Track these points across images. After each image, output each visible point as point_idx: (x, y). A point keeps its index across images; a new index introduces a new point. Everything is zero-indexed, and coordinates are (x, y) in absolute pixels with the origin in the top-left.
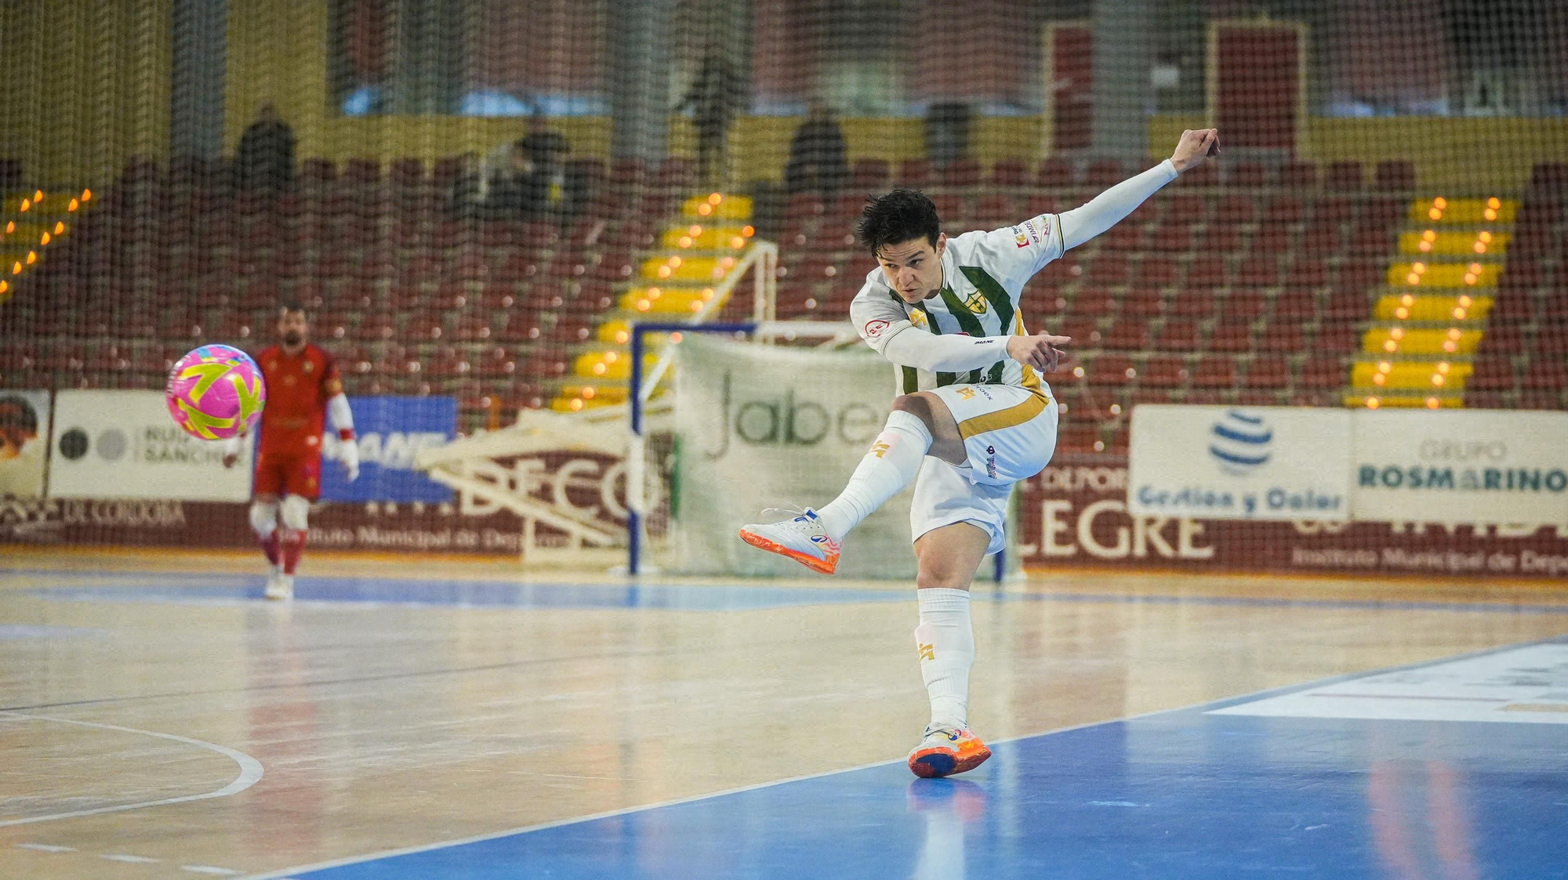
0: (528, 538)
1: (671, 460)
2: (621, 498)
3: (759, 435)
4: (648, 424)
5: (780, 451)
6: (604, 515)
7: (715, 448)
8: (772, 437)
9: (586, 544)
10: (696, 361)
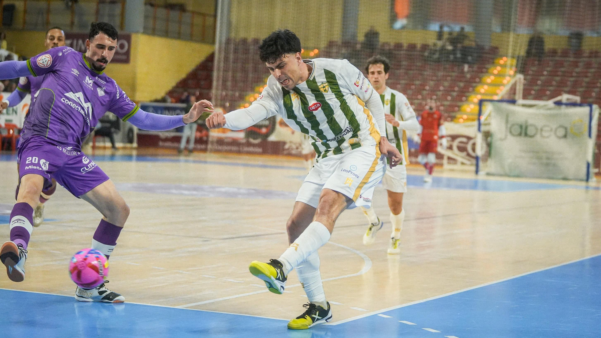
0: (445, 161)
1: (489, 139)
2: (474, 150)
3: (517, 133)
4: (483, 128)
5: (523, 139)
6: (469, 155)
7: (503, 137)
8: (520, 134)
9: (463, 164)
10: (498, 111)
